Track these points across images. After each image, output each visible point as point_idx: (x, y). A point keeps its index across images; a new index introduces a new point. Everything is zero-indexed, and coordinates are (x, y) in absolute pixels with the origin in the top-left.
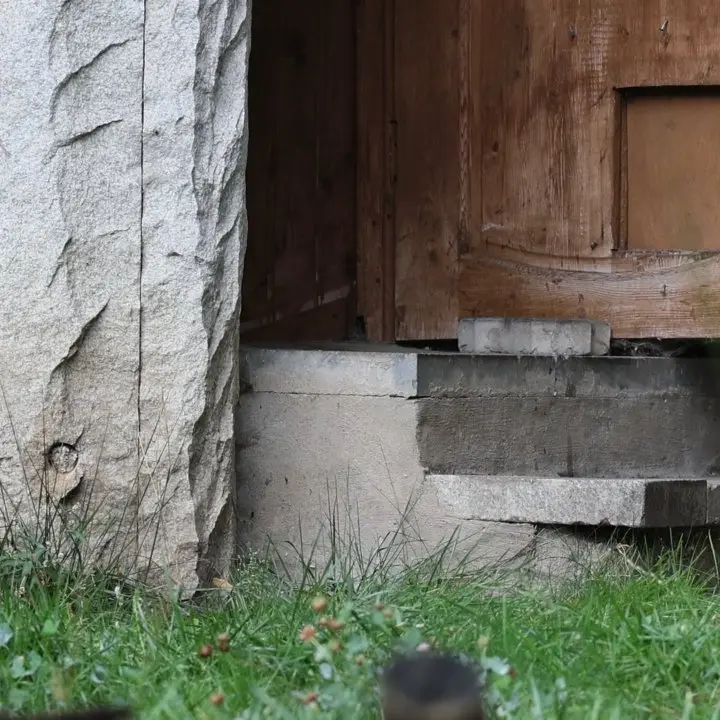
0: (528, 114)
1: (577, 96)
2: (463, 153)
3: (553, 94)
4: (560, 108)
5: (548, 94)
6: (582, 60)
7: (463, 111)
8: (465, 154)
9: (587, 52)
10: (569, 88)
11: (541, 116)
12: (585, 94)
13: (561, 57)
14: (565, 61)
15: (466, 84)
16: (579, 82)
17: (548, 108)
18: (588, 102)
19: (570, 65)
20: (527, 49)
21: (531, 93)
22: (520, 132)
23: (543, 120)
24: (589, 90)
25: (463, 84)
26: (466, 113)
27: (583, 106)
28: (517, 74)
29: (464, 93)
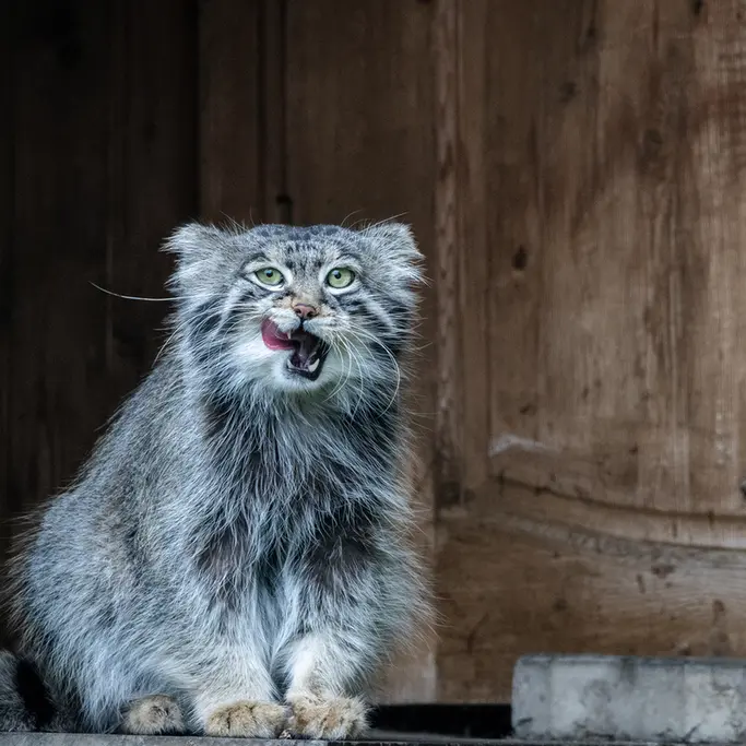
0: (596, 182)
1: (710, 143)
2: (444, 275)
3: (653, 137)
4: (669, 171)
5: (641, 140)
6: (721, 57)
7: (444, 175)
8: (450, 276)
9: (730, 40)
10: (687, 125)
11: (625, 187)
12: (727, 136)
13: (672, 51)
14: (679, 59)
15: (450, 112)
16: (713, 108)
17: (641, 168)
18: (735, 157)
19: (692, 68)
20: (592, 32)
21: (601, 134)
22: (577, 223)
23: (630, 196)
24: (735, 130)
25: (443, 112)
26: (451, 182)
27: (723, 164)
28: (570, 90)
29: (447, 134)
